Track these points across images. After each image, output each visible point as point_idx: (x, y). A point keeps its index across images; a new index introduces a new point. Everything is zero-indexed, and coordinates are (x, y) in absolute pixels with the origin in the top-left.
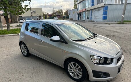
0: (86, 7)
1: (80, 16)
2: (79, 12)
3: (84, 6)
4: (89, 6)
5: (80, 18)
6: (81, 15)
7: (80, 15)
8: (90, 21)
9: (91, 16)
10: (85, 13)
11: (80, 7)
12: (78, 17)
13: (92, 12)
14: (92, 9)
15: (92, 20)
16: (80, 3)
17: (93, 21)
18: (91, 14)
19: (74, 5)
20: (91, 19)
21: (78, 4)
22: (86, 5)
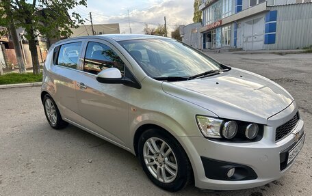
0: (223, 17)
1: (207, 39)
2: (205, 29)
3: (218, 14)
4: (230, 14)
5: (207, 43)
6: (210, 36)
7: (208, 36)
8: (233, 50)
9: (235, 36)
10: (220, 30)
11: (209, 18)
12: (204, 42)
13: (237, 27)
14: (238, 21)
15: (239, 46)
16: (207, 6)
17: (241, 49)
18: (236, 32)
19: (195, 14)
20: (235, 44)
21: (203, 9)
22: (222, 10)
